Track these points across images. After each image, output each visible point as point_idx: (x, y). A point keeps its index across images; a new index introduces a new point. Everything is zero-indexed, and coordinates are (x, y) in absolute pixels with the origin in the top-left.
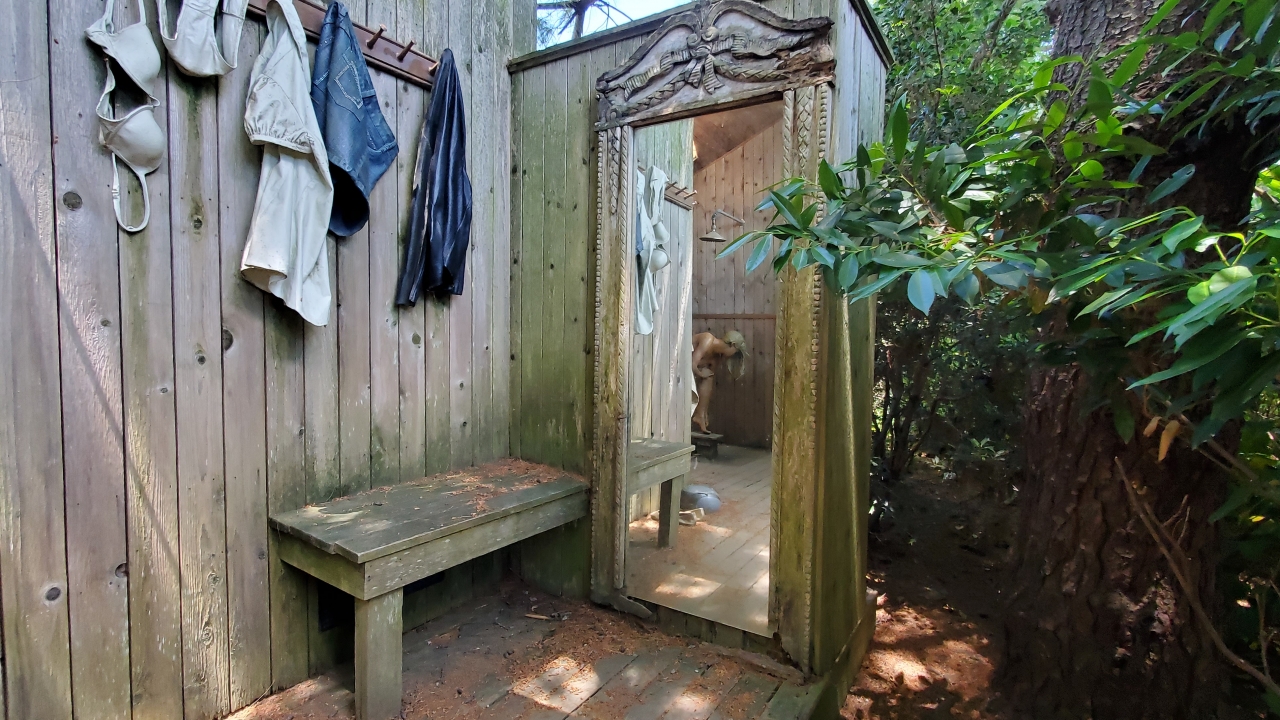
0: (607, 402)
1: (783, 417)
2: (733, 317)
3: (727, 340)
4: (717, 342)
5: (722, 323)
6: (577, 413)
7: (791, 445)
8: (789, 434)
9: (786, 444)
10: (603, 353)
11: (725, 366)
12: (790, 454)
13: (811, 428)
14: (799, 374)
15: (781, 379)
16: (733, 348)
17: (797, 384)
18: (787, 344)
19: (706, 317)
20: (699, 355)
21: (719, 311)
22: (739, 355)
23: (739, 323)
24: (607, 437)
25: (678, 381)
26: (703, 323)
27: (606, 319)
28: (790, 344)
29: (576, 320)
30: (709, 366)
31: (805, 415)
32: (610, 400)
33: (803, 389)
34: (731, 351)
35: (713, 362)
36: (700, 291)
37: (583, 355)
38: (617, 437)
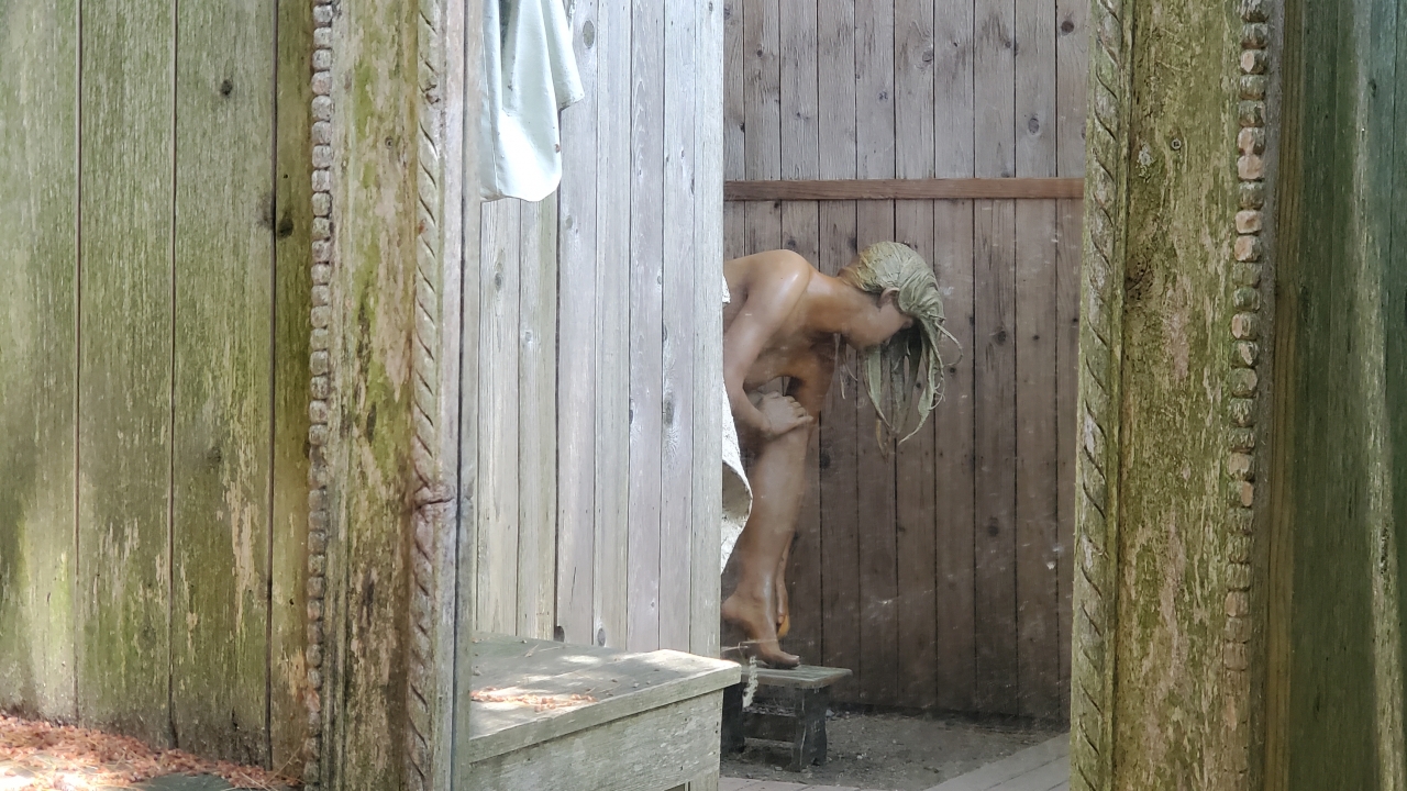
0: (370, 435)
1: (1115, 462)
2: (894, 194)
3: (863, 277)
4: (822, 286)
5: (843, 217)
6: (233, 497)
7: (1153, 583)
8: (1142, 536)
9: (1131, 577)
10: (349, 226)
11: (857, 386)
12: (1150, 619)
13: (1235, 503)
14: (1185, 281)
15: (1106, 304)
16: (888, 309)
17: (1175, 324)
18: (1131, 157)
19: (783, 196)
20: (751, 337)
21: (832, 169)
22: (912, 338)
23: (915, 216)
24: (369, 588)
25: (669, 420)
26: (763, 216)
27: (362, 78)
28: (1144, 157)
29: (227, 90)
30: (793, 387)
31: (1208, 452)
32: (381, 427)
33: (1200, 345)
34: (882, 322)
35: (809, 369)
36: (752, 80)
37: (259, 240)
38: (410, 584)
